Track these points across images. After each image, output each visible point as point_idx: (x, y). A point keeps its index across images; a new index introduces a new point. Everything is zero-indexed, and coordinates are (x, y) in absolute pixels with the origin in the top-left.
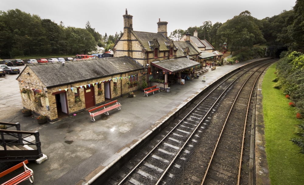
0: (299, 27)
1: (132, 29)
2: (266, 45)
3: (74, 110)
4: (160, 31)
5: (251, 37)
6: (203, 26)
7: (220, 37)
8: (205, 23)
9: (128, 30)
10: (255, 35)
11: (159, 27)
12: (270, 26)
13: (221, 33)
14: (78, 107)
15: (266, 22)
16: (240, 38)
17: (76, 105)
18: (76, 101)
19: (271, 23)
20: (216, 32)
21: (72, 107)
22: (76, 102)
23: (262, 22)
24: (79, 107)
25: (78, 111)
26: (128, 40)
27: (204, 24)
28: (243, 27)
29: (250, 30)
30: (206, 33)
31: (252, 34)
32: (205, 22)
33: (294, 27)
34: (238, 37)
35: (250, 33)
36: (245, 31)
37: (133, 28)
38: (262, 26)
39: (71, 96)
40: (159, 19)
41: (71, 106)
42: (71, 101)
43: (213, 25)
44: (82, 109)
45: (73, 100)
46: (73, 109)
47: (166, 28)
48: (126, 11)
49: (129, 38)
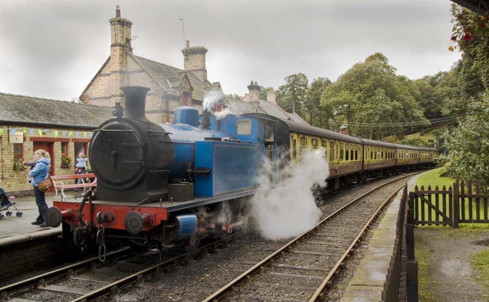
0: (472, 73)
1: (131, 50)
2: (432, 135)
3: (9, 186)
4: (190, 68)
5: (395, 107)
6: (288, 86)
7: (328, 110)
8: (291, 79)
9: (120, 49)
10: (404, 104)
11: (186, 60)
12: (435, 93)
13: (331, 100)
14: (19, 182)
15: (424, 85)
16: (372, 110)
17: (16, 177)
18: (15, 166)
19: (436, 88)
20: (319, 99)
21: (7, 179)
22: (15, 168)
23: (417, 85)
24: (21, 183)
25: (18, 192)
26: (121, 72)
27: (289, 81)
28: (376, 87)
29: (392, 95)
30: (296, 104)
31: (397, 104)
32: (293, 76)
33: (464, 73)
34: (368, 108)
35: (392, 101)
36: (380, 94)
37: (132, 47)
38: (418, 92)
39: (6, 151)
40: (188, 42)
41: (4, 176)
42: (5, 163)
43: (309, 86)
44: (27, 191)
45: (11, 163)
46: (7, 183)
47: (204, 61)
48: (118, 12)
49: (123, 66)
